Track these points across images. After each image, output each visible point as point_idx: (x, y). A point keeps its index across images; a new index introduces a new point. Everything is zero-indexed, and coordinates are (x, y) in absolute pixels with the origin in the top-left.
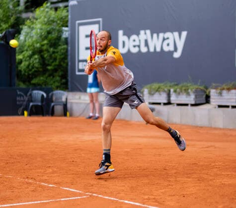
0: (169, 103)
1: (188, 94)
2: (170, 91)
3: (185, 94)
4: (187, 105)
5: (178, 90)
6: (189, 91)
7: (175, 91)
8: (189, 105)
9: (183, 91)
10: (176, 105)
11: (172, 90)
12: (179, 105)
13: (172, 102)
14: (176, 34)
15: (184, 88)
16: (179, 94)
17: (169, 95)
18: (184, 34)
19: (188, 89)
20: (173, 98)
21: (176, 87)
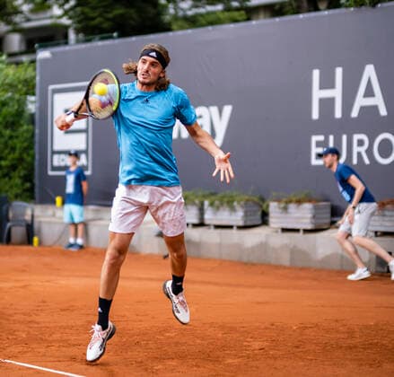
0: (201, 224)
1: (233, 209)
2: (202, 204)
3: (227, 209)
4: (231, 227)
5: (217, 203)
6: (235, 204)
7: (212, 204)
8: (235, 228)
9: (225, 205)
10: (212, 227)
11: (206, 203)
12: (217, 227)
13: (207, 222)
14: (214, 109)
15: (226, 200)
16: (218, 208)
17: (202, 211)
18: (228, 110)
19: (233, 201)
20: (209, 216)
21: (213, 198)
